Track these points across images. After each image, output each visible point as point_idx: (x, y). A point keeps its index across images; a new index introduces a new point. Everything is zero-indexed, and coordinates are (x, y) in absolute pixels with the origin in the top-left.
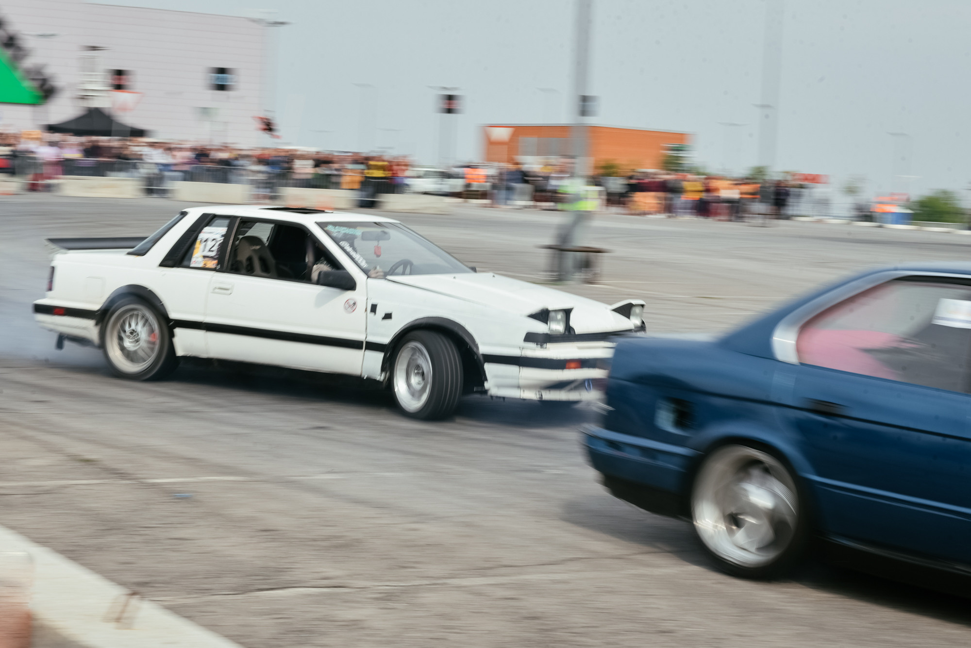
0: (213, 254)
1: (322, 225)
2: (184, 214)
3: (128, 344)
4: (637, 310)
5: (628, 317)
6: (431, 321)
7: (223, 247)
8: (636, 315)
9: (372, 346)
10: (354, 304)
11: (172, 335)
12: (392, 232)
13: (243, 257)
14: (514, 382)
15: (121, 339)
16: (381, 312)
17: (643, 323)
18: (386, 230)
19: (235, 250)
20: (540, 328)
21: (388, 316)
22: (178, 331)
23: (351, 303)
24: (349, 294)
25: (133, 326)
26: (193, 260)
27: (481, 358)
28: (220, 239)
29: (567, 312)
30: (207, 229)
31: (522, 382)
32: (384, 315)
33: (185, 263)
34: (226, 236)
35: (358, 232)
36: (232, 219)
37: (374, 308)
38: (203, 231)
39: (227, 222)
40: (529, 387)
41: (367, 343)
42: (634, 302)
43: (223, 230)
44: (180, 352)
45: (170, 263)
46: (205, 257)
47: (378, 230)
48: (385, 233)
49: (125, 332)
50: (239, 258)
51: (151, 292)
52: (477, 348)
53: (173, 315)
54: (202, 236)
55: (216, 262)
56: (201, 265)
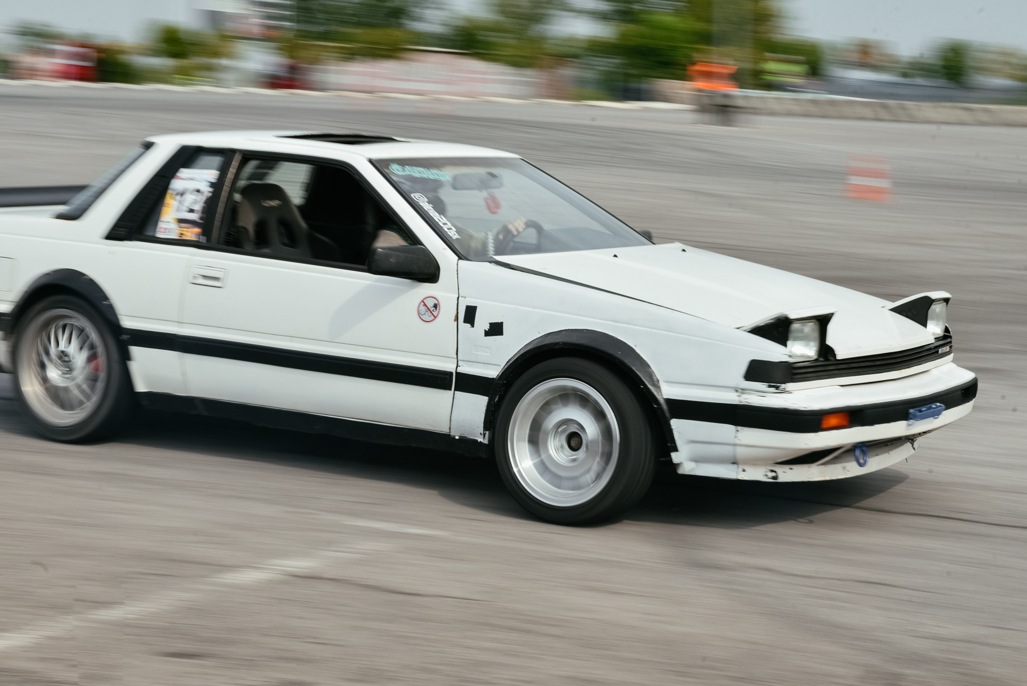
0: (194, 217)
1: (380, 165)
2: (148, 146)
3: (54, 374)
4: (936, 308)
5: (924, 324)
6: (574, 340)
7: (210, 205)
8: (937, 318)
9: (469, 384)
10: (435, 306)
11: (126, 357)
12: (506, 175)
13: (248, 220)
14: (726, 451)
15: (43, 366)
16: (482, 321)
17: (947, 330)
18: (495, 171)
19: (233, 210)
20: (772, 352)
21: (496, 329)
22: (136, 351)
23: (430, 303)
24: (425, 289)
25: (62, 346)
26: (161, 225)
27: (665, 407)
28: (207, 190)
29: (823, 321)
30: (184, 173)
31: (741, 452)
32: (487, 327)
33: (149, 233)
34: (217, 186)
35: (445, 175)
36: (226, 154)
37: (470, 315)
38: (179, 174)
39: (217, 160)
40: (754, 462)
41: (459, 375)
42: (934, 295)
43: (212, 175)
44: (141, 387)
45: (122, 232)
46: (181, 221)
47: (481, 171)
48: (492, 175)
49: (47, 353)
50: (241, 223)
51: (92, 283)
52: (658, 387)
53: (127, 323)
54: (177, 184)
55: (197, 230)
56: (174, 236)
